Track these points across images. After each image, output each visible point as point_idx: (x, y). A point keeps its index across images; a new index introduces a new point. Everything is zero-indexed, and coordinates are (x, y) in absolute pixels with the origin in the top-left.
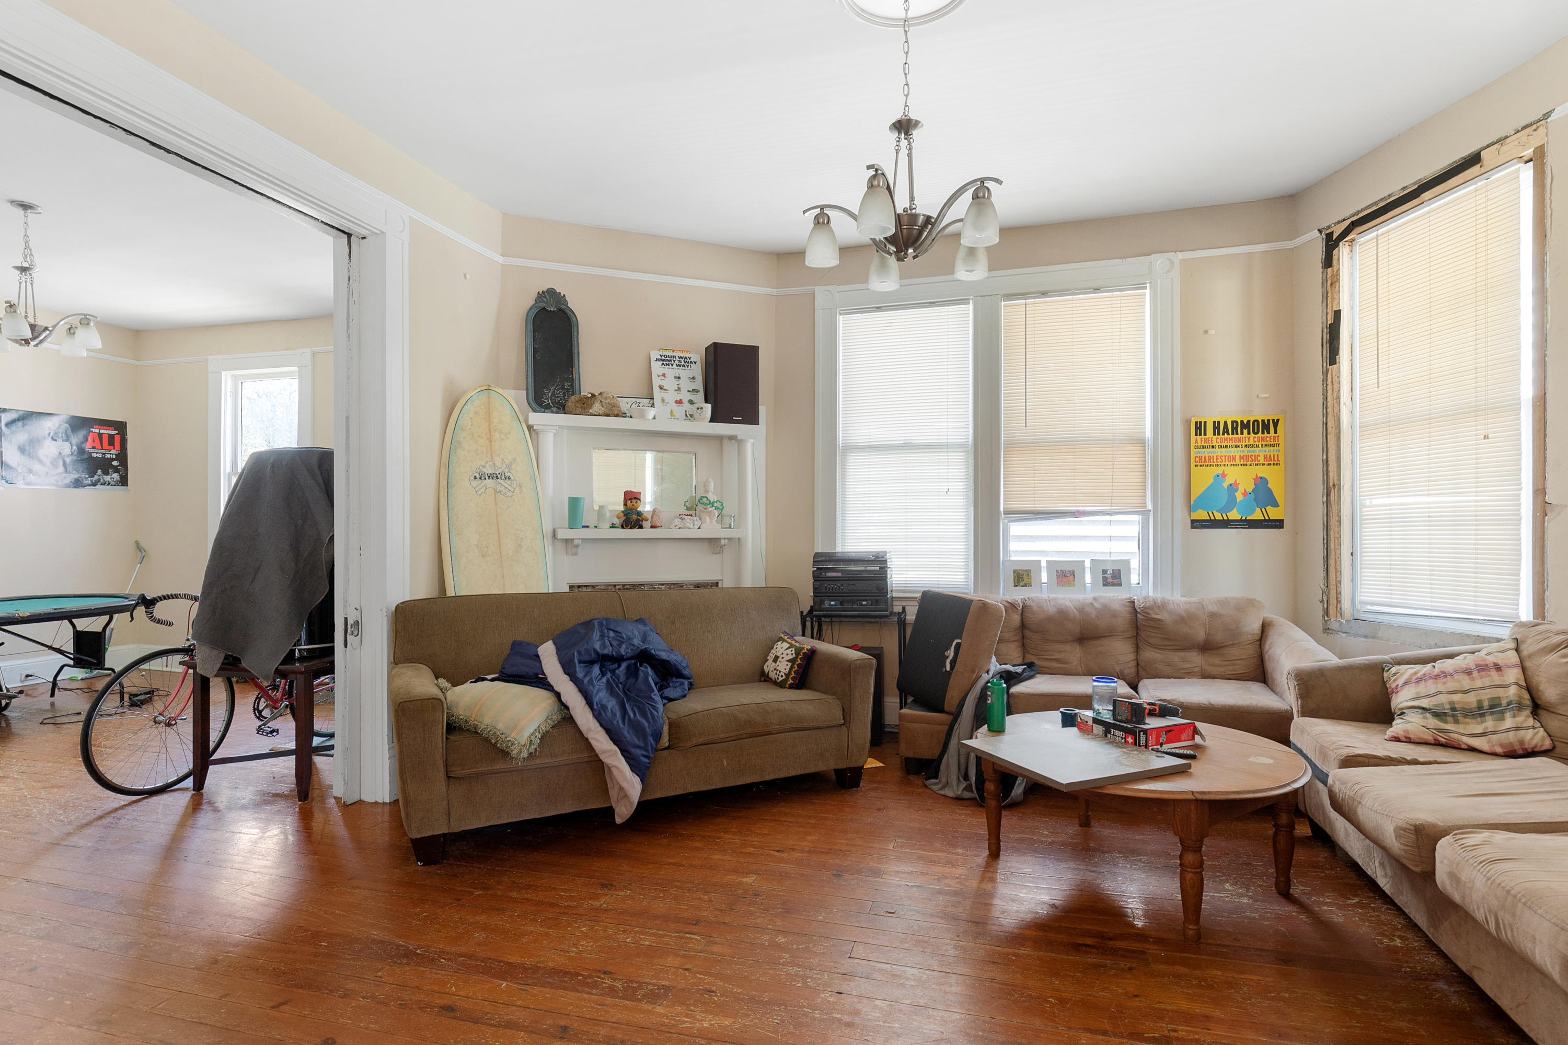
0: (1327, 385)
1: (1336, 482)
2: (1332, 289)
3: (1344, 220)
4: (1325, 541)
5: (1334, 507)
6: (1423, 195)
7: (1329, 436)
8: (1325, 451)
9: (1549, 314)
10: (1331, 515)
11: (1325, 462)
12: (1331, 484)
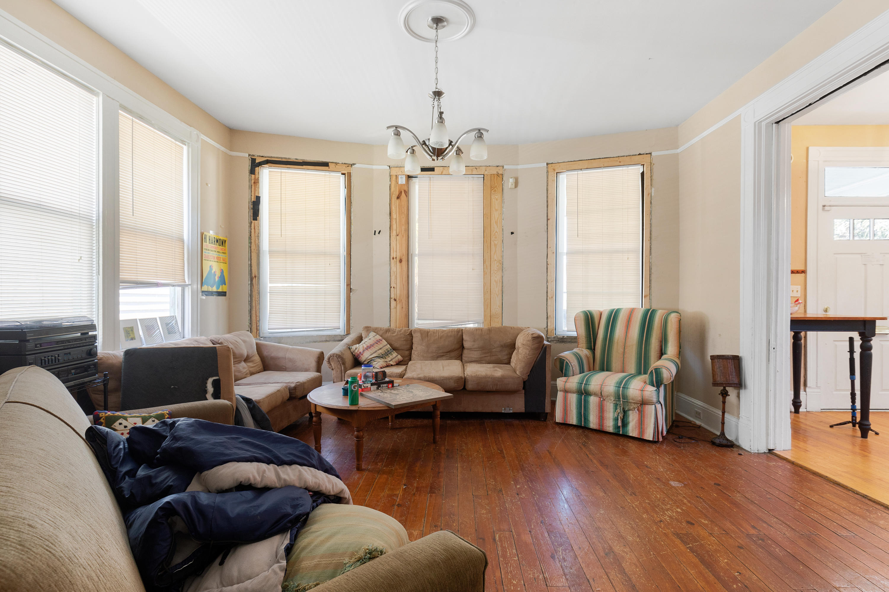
0: (251, 229)
1: (256, 275)
2: (254, 186)
3: (262, 157)
4: (250, 302)
5: (255, 286)
6: (304, 166)
7: (252, 253)
8: (250, 260)
9: (353, 228)
10: (253, 290)
11: (250, 265)
12: (253, 276)
